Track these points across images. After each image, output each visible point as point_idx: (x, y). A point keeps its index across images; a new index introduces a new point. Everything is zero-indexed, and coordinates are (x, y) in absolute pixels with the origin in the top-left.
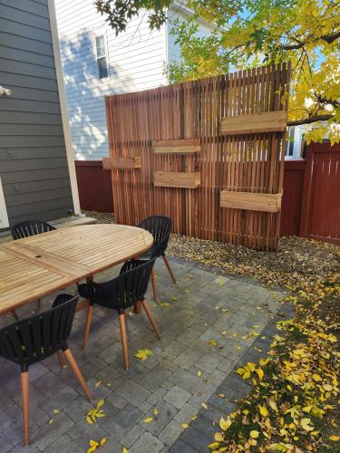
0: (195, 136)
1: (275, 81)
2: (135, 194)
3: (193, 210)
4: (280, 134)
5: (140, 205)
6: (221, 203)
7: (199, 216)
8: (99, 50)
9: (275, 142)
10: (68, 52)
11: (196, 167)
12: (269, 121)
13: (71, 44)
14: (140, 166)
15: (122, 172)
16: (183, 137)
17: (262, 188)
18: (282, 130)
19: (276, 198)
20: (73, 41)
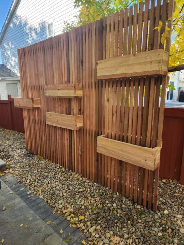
0: (79, 80)
1: (155, 19)
2: (37, 128)
3: (78, 149)
4: (160, 79)
5: (41, 139)
6: (97, 148)
7: (83, 156)
8: (49, 31)
9: (153, 88)
10: (34, 34)
11: (80, 110)
12: (145, 63)
13: (35, 29)
14: (40, 106)
15: (29, 110)
16: (69, 82)
17: (139, 137)
18: (162, 74)
19: (153, 154)
20: (36, 28)
